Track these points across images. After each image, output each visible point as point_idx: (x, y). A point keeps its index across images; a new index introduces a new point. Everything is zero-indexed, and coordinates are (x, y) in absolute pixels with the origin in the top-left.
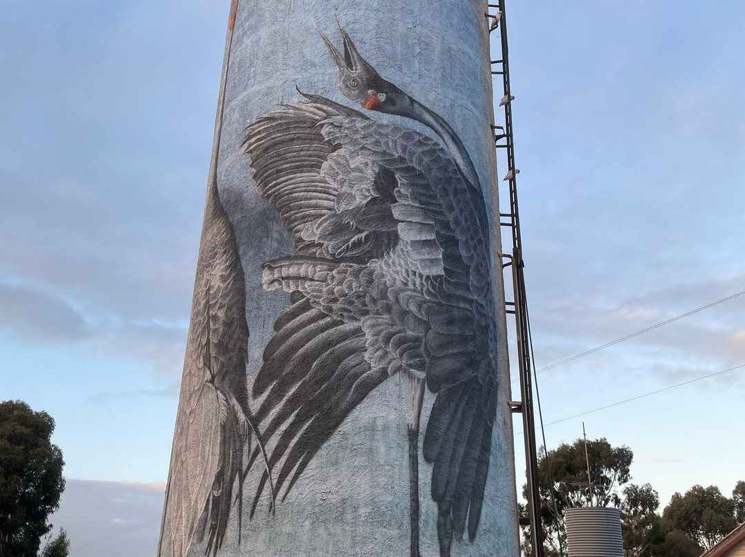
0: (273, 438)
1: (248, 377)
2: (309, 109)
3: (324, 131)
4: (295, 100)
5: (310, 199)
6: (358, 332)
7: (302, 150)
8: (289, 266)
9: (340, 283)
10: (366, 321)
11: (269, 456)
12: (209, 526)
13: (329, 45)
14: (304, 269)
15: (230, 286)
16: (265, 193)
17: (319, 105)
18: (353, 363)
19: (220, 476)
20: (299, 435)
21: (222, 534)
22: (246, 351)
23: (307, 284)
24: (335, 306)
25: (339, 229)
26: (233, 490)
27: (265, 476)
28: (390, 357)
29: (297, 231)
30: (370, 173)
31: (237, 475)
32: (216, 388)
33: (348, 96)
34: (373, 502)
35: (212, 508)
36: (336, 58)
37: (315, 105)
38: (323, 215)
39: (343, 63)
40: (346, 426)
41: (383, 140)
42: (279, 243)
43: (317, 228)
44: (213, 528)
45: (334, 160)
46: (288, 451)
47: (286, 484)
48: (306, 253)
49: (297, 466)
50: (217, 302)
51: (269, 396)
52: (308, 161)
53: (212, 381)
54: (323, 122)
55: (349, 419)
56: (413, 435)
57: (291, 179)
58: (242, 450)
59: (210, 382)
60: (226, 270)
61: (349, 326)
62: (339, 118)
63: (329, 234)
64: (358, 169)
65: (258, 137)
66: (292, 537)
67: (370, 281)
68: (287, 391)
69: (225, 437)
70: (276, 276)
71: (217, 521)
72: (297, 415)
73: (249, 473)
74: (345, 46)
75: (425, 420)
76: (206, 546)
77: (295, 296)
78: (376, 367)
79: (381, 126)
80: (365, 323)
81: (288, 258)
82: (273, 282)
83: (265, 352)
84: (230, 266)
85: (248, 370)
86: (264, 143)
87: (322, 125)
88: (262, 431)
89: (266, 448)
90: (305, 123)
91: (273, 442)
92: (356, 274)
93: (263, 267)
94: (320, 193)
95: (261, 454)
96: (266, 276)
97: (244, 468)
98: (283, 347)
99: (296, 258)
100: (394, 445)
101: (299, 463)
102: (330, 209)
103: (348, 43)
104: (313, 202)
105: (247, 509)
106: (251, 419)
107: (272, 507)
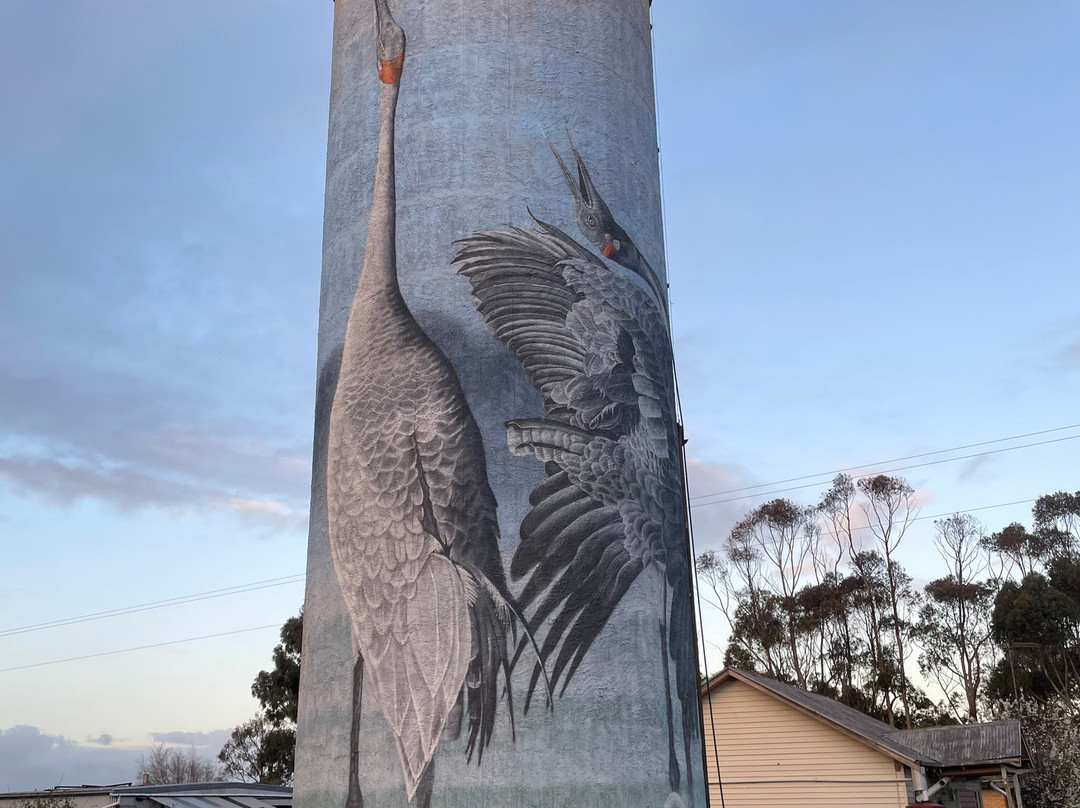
0: (542, 626)
1: (502, 555)
2: (547, 241)
3: (566, 273)
4: (528, 225)
5: (558, 354)
6: (616, 517)
7: (541, 291)
8: (541, 430)
9: (596, 459)
10: (622, 505)
11: (540, 647)
12: (466, 720)
13: (563, 167)
14: (558, 437)
15: (457, 440)
16: (499, 334)
17: (557, 240)
18: (615, 551)
19: (476, 666)
20: (571, 625)
21: (488, 730)
22: (496, 524)
23: (563, 455)
24: (595, 485)
25: (589, 396)
26: (498, 683)
27: (538, 670)
28: (643, 547)
29: (546, 390)
30: (613, 333)
31: (502, 666)
32: (453, 562)
33: (587, 236)
34: (642, 700)
35: (470, 702)
36: (571, 185)
37: (553, 238)
38: (573, 376)
39: (579, 194)
41: (621, 297)
42: (526, 401)
43: (569, 391)
44: (474, 724)
45: (580, 313)
46: (561, 643)
47: (562, 679)
48: (557, 417)
49: (572, 660)
50: (436, 456)
51: (532, 580)
52: (550, 306)
53: (446, 551)
54: (563, 262)
55: (616, 611)
56: (663, 629)
57: (532, 324)
58: (505, 637)
59: (441, 553)
60: (449, 419)
61: (608, 509)
62: (580, 262)
63: (582, 400)
64: (601, 328)
65: (479, 258)
66: (575, 735)
67: (622, 461)
68: (554, 576)
69: (478, 622)
70: (526, 440)
71: (479, 715)
72: (567, 604)
73: (517, 664)
74: (580, 172)
75: (669, 614)
76: (466, 744)
77: (551, 468)
78: (634, 556)
79: (618, 279)
80: (621, 507)
81: (537, 420)
82: (522, 446)
83: (522, 529)
84: (453, 415)
85: (501, 547)
86: (489, 269)
87: (563, 266)
88: (528, 619)
89: (535, 637)
90: (543, 258)
91: (544, 631)
92: (610, 450)
93: (507, 425)
94: (568, 348)
95: (530, 645)
96: (512, 438)
97: (510, 658)
98: (543, 526)
99: (547, 422)
100: (652, 641)
101: (574, 656)
102: (579, 370)
103: (582, 170)
104: (561, 358)
105: (519, 705)
106: (513, 603)
107: (549, 702)
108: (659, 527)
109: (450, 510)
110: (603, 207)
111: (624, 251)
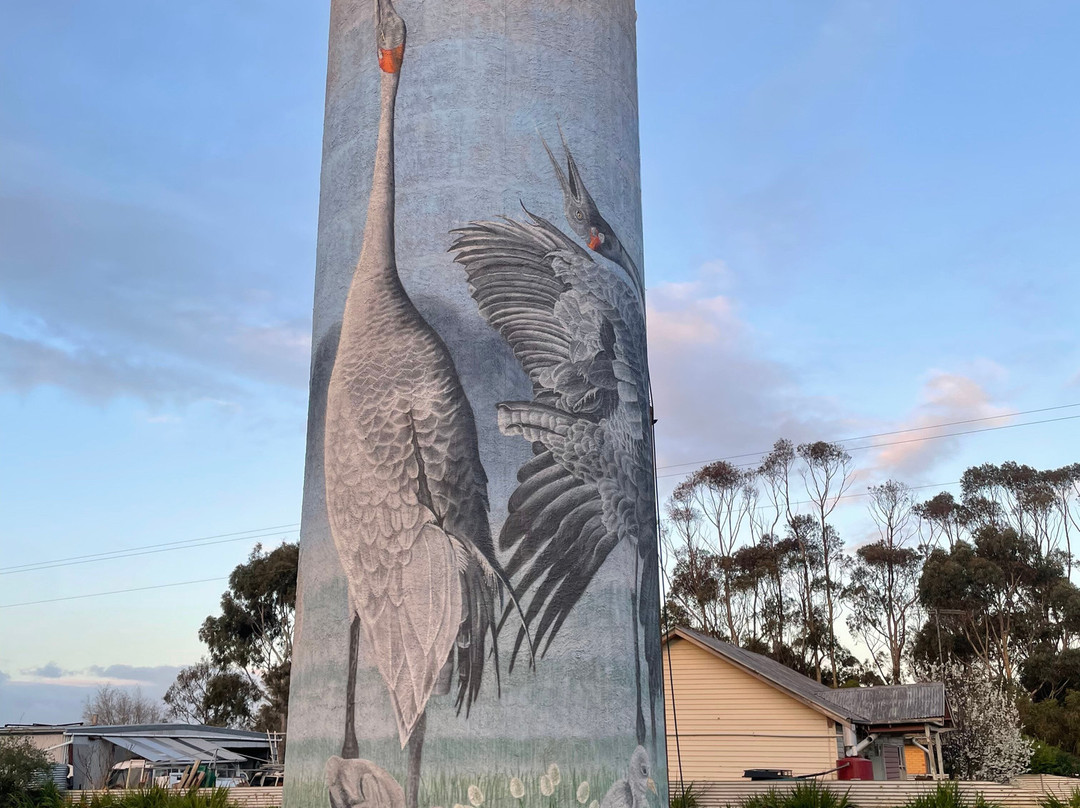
0: (527, 593)
1: (491, 527)
2: (537, 233)
3: (555, 264)
4: (520, 218)
5: (546, 341)
6: (595, 495)
7: (532, 281)
8: (530, 412)
9: (579, 441)
10: (600, 483)
11: (525, 612)
12: (456, 677)
13: (554, 162)
14: (545, 419)
15: (451, 419)
16: (492, 320)
17: (548, 232)
18: (594, 526)
19: (466, 627)
20: (553, 592)
21: (476, 686)
22: (486, 498)
23: (549, 436)
24: (577, 464)
25: (574, 381)
26: (486, 644)
27: (522, 633)
28: (618, 522)
29: (534, 375)
30: (597, 322)
31: (489, 629)
32: (446, 532)
33: (575, 229)
34: (614, 662)
35: (460, 661)
36: (561, 180)
37: (543, 230)
38: (559, 362)
39: (569, 189)
40: (591, 589)
41: (604, 288)
42: (516, 384)
43: (555, 376)
44: (463, 681)
46: (543, 609)
47: (544, 641)
48: (544, 400)
49: (553, 624)
50: (431, 433)
51: (518, 550)
52: (540, 295)
53: (439, 522)
54: (552, 254)
55: (594, 581)
56: (634, 597)
57: (523, 312)
58: (493, 602)
59: (435, 524)
60: (444, 399)
61: (588, 487)
62: (567, 254)
63: (567, 385)
64: (586, 317)
65: (475, 247)
66: (554, 692)
67: (602, 442)
68: (538, 548)
69: (468, 588)
70: (515, 421)
71: (467, 673)
72: (550, 574)
73: (504, 627)
74: (569, 168)
75: (639, 584)
76: (455, 698)
77: (537, 447)
78: (611, 531)
79: (603, 271)
80: (600, 485)
81: (526, 403)
82: (512, 426)
83: (510, 503)
84: (448, 395)
85: (490, 519)
86: (483, 258)
87: (552, 257)
88: (514, 586)
89: (520, 603)
90: (534, 249)
91: (528, 598)
92: (591, 432)
93: (498, 407)
94: (555, 336)
95: (515, 609)
96: (502, 419)
97: (497, 622)
98: (529, 501)
99: (535, 404)
100: (624, 608)
101: (555, 621)
102: (565, 357)
103: (572, 165)
104: (549, 345)
105: (504, 663)
106: (501, 572)
107: (531, 662)
108: (634, 504)
109: (444, 484)
110: (590, 202)
111: (608, 244)
